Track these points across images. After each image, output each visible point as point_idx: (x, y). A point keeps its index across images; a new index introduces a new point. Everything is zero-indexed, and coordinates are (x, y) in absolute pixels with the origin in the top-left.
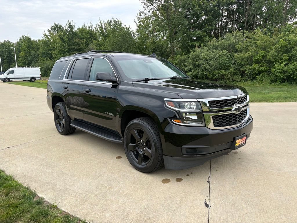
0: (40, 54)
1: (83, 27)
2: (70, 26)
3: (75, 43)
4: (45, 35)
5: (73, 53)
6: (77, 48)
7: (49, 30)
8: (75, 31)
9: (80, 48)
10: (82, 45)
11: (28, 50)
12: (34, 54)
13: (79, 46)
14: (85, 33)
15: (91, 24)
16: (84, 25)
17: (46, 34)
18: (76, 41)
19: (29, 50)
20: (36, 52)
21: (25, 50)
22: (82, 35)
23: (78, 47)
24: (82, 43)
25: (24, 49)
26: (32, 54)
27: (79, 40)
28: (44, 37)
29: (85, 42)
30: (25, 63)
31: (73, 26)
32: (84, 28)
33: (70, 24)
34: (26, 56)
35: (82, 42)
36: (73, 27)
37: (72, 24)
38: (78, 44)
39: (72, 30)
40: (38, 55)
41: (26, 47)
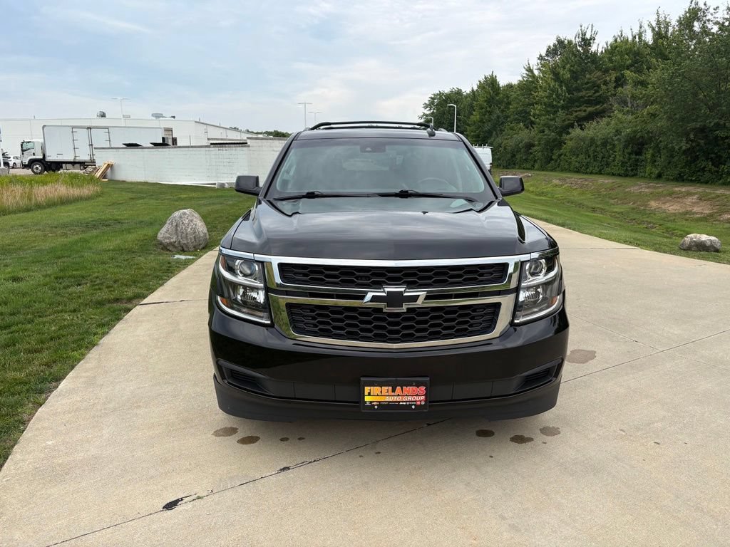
0: (509, 117)
1: (616, 40)
2: (583, 39)
3: (587, 83)
4: (527, 70)
5: (578, 109)
6: (591, 96)
7: (540, 56)
8: (595, 54)
9: (599, 96)
10: (603, 87)
11: (488, 109)
12: (498, 117)
13: (597, 91)
14: (621, 53)
15: (641, 27)
16: (620, 34)
17: (529, 67)
18: (590, 79)
19: (490, 107)
20: (503, 111)
21: (482, 108)
22: (610, 60)
23: (594, 93)
24: (606, 83)
25: (480, 105)
26: (494, 117)
27: (599, 73)
28: (525, 75)
29: (613, 79)
30: (478, 136)
31: (591, 39)
32: (619, 40)
33: (584, 34)
34: (481, 121)
35: (608, 78)
36: (590, 43)
37: (588, 36)
38: (596, 87)
39: (586, 51)
40: (507, 117)
41: (486, 101)
